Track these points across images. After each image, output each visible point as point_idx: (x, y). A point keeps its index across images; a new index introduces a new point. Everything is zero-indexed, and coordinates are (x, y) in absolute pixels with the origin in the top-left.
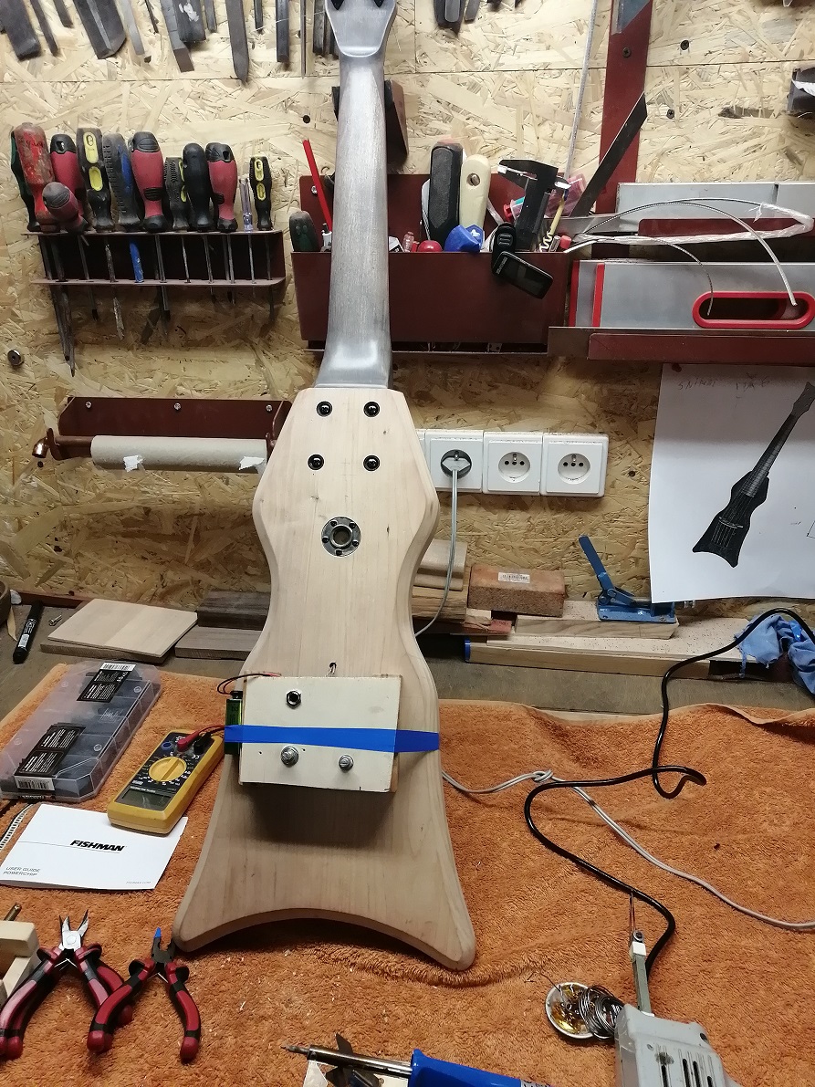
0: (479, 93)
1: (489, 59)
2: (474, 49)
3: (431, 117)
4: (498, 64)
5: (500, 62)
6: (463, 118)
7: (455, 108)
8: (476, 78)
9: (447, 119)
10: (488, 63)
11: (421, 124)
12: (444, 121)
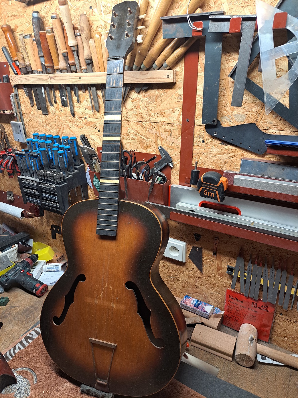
0: (144, 129)
1: (147, 118)
2: (143, 115)
3: (131, 134)
4: (149, 120)
5: (150, 119)
6: (140, 136)
7: (137, 132)
8: (144, 123)
9: (136, 135)
10: (147, 119)
11: (129, 136)
12: (135, 136)
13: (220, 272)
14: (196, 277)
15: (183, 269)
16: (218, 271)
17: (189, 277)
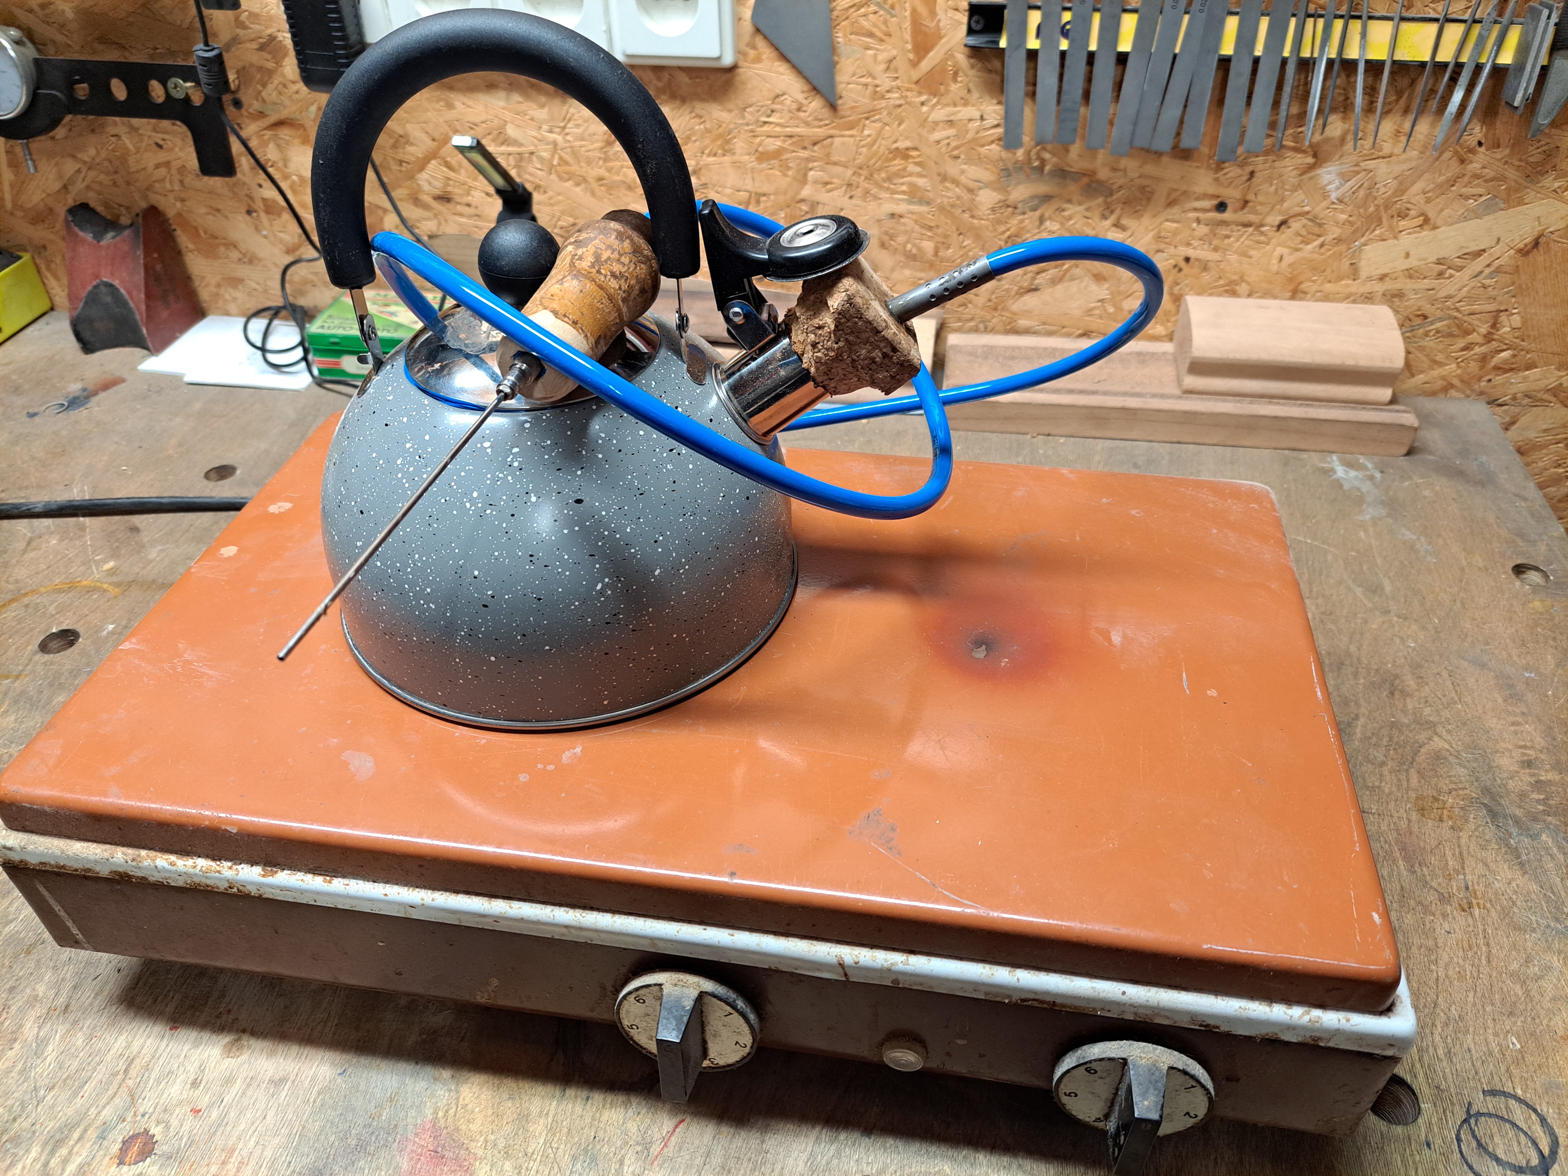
13: (926, 65)
14: (802, 142)
15: (724, 116)
16: (919, 62)
17: (763, 157)
